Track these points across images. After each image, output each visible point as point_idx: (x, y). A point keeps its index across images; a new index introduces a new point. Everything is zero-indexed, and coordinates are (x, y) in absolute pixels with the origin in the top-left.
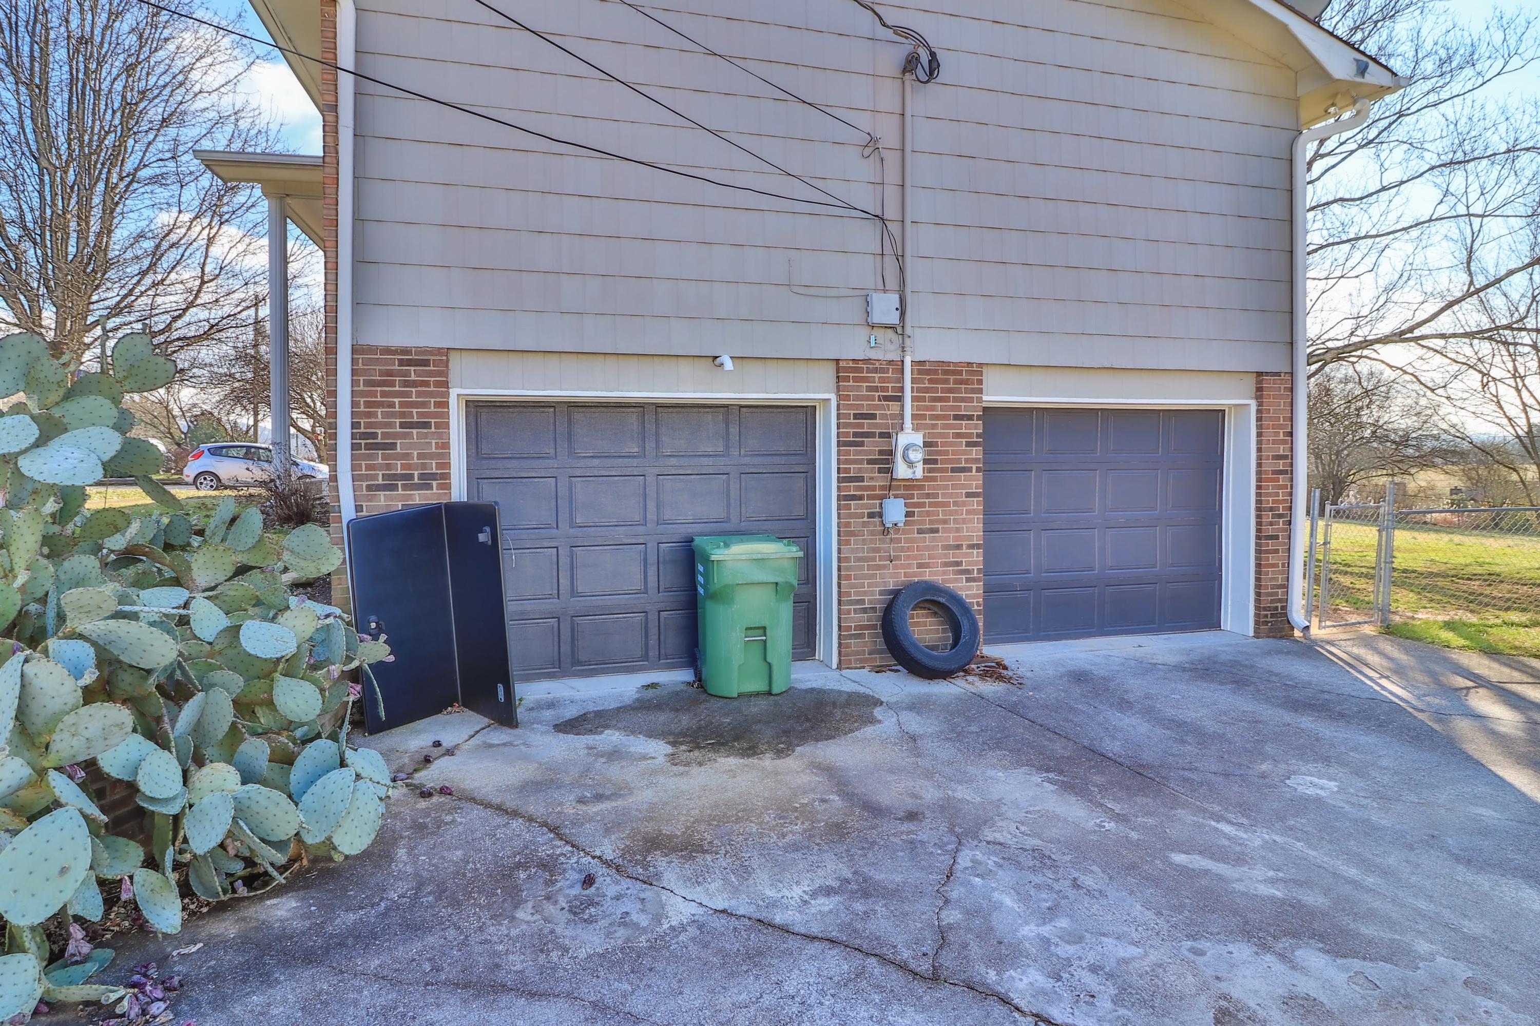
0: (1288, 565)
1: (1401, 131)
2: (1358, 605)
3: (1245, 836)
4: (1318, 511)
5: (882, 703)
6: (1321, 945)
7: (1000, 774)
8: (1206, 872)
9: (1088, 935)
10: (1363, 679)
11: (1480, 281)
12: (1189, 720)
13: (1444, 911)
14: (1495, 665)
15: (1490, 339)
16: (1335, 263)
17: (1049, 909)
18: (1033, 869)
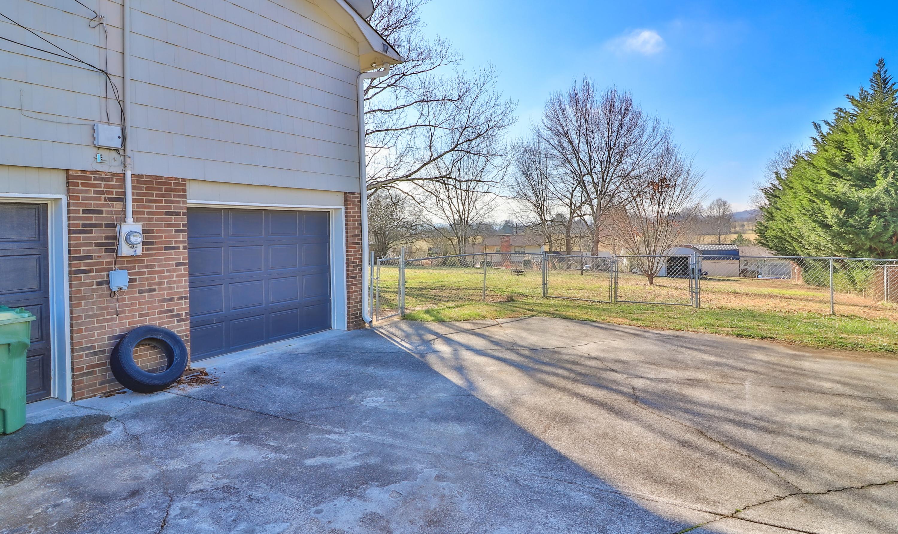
0: (361, 291)
1: (405, 81)
2: (392, 307)
3: (342, 438)
4: (373, 263)
5: (110, 418)
6: (377, 483)
7: (202, 444)
8: (323, 464)
9: (257, 528)
10: (394, 343)
11: (435, 155)
12: (315, 382)
13: (427, 446)
14: (444, 327)
15: (439, 181)
16: (379, 140)
17: (233, 521)
18: (224, 499)
